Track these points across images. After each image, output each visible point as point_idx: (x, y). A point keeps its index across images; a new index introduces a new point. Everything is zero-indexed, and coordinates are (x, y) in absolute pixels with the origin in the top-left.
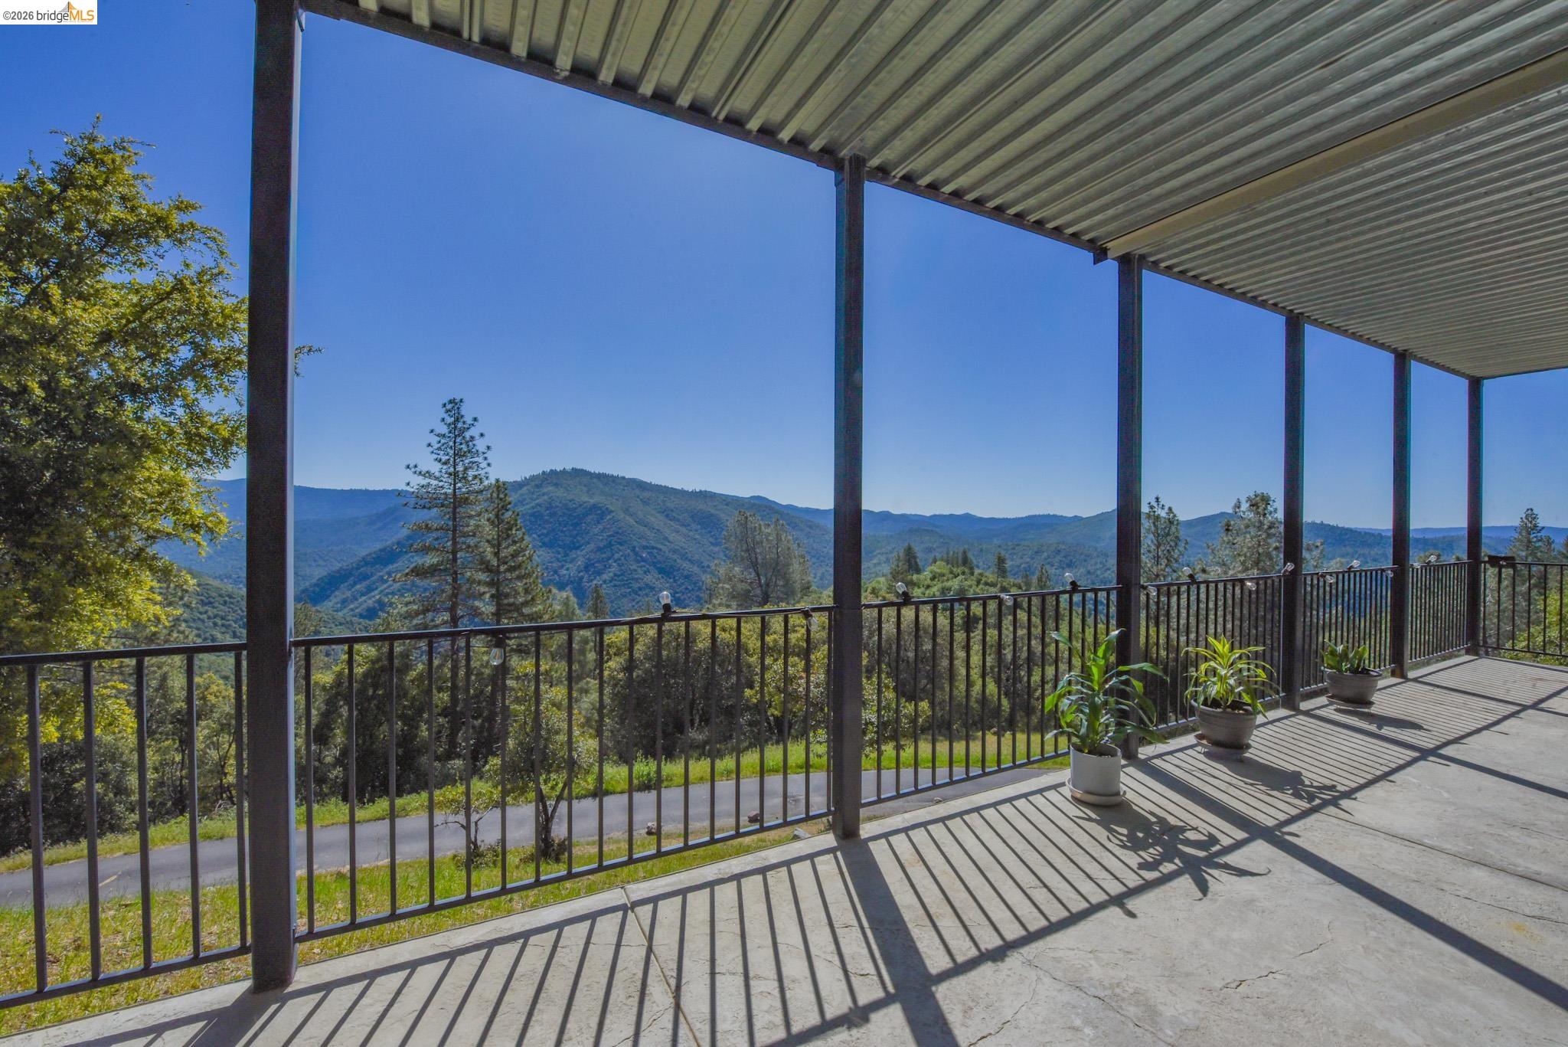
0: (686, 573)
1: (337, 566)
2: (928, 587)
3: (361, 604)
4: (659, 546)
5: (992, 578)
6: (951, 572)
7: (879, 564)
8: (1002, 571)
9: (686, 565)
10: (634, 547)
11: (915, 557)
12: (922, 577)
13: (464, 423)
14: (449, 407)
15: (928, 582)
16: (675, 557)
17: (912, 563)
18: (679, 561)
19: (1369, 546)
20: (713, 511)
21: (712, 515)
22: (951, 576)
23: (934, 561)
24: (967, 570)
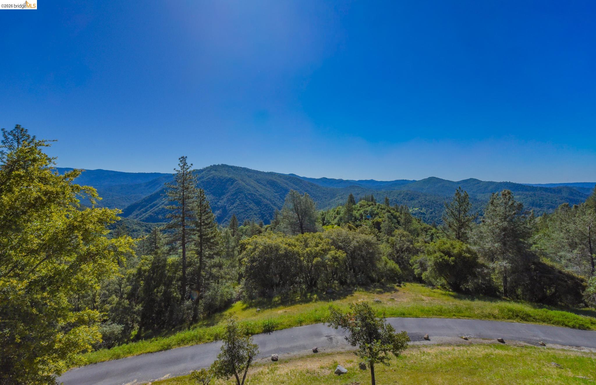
0: (265, 203)
1: (134, 202)
2: (359, 210)
3: (143, 216)
4: (255, 193)
5: (383, 206)
6: (368, 204)
7: (339, 199)
8: (388, 204)
9: (265, 200)
10: (245, 194)
11: (353, 198)
12: (356, 206)
13: (187, 166)
14: (181, 159)
15: (359, 208)
16: (261, 197)
17: (352, 201)
18: (262, 199)
19: (528, 191)
20: (275, 180)
21: (275, 181)
22: (367, 206)
23: (361, 200)
24: (373, 203)
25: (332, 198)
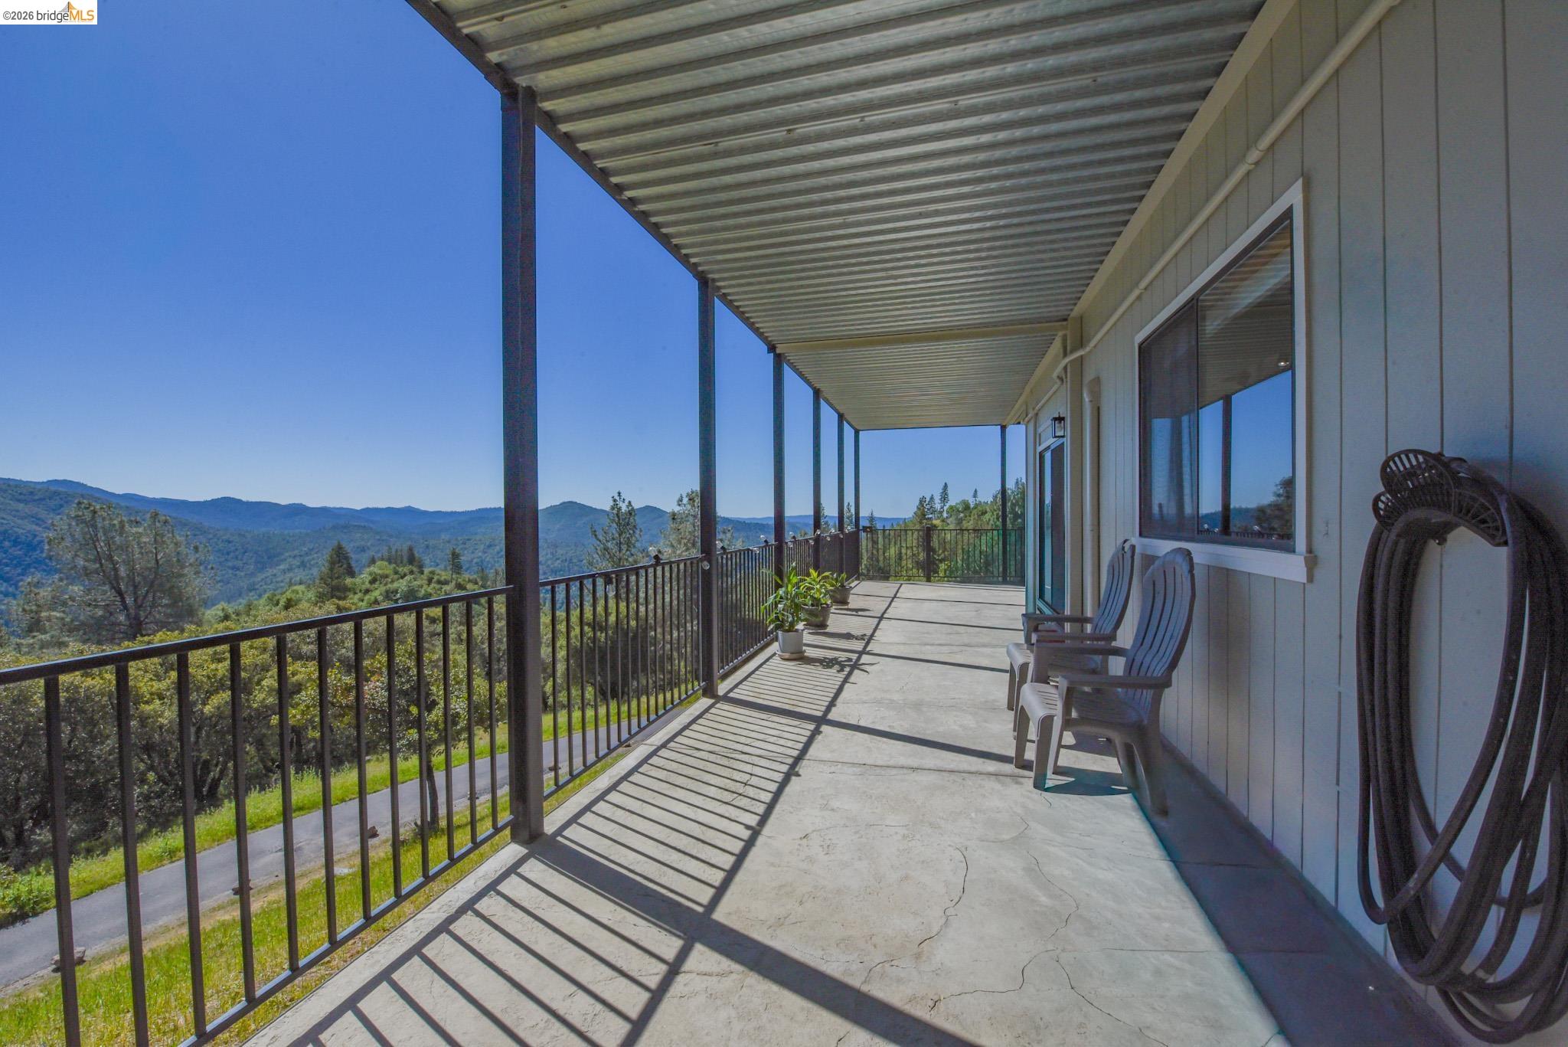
2: (367, 591)
5: (444, 576)
6: (396, 573)
7: (290, 570)
8: (457, 568)
11: (347, 558)
12: (357, 580)
15: (367, 585)
17: (343, 566)
22: (396, 576)
23: (373, 561)
24: (415, 569)
25: (262, 566)
